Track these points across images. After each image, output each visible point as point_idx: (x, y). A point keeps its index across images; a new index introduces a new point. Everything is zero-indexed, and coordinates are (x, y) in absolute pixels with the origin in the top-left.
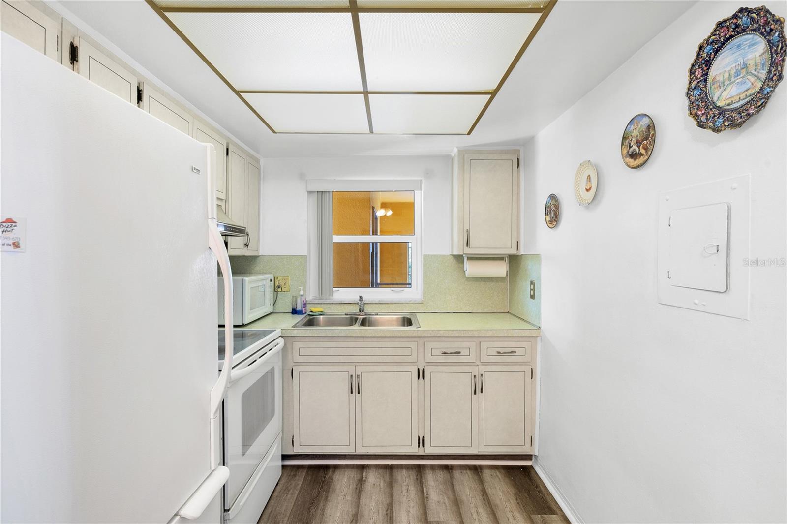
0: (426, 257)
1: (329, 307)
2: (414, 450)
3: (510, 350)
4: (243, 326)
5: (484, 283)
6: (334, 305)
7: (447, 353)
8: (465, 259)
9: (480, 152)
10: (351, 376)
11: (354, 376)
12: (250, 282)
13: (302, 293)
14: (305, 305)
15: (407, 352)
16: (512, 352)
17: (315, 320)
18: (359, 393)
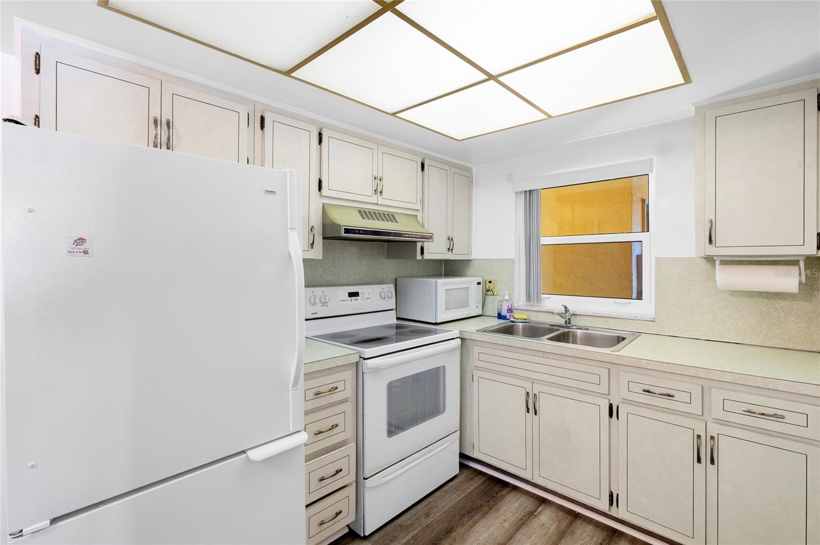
0: (658, 260)
1: (537, 315)
2: (603, 505)
3: (773, 412)
4: (436, 324)
5: (765, 300)
6: (542, 314)
7: (655, 394)
8: (717, 263)
9: (736, 101)
10: (528, 393)
11: (531, 394)
12: (442, 284)
13: (507, 297)
14: (510, 310)
15: (595, 379)
16: (775, 415)
17: (515, 327)
18: (536, 414)
